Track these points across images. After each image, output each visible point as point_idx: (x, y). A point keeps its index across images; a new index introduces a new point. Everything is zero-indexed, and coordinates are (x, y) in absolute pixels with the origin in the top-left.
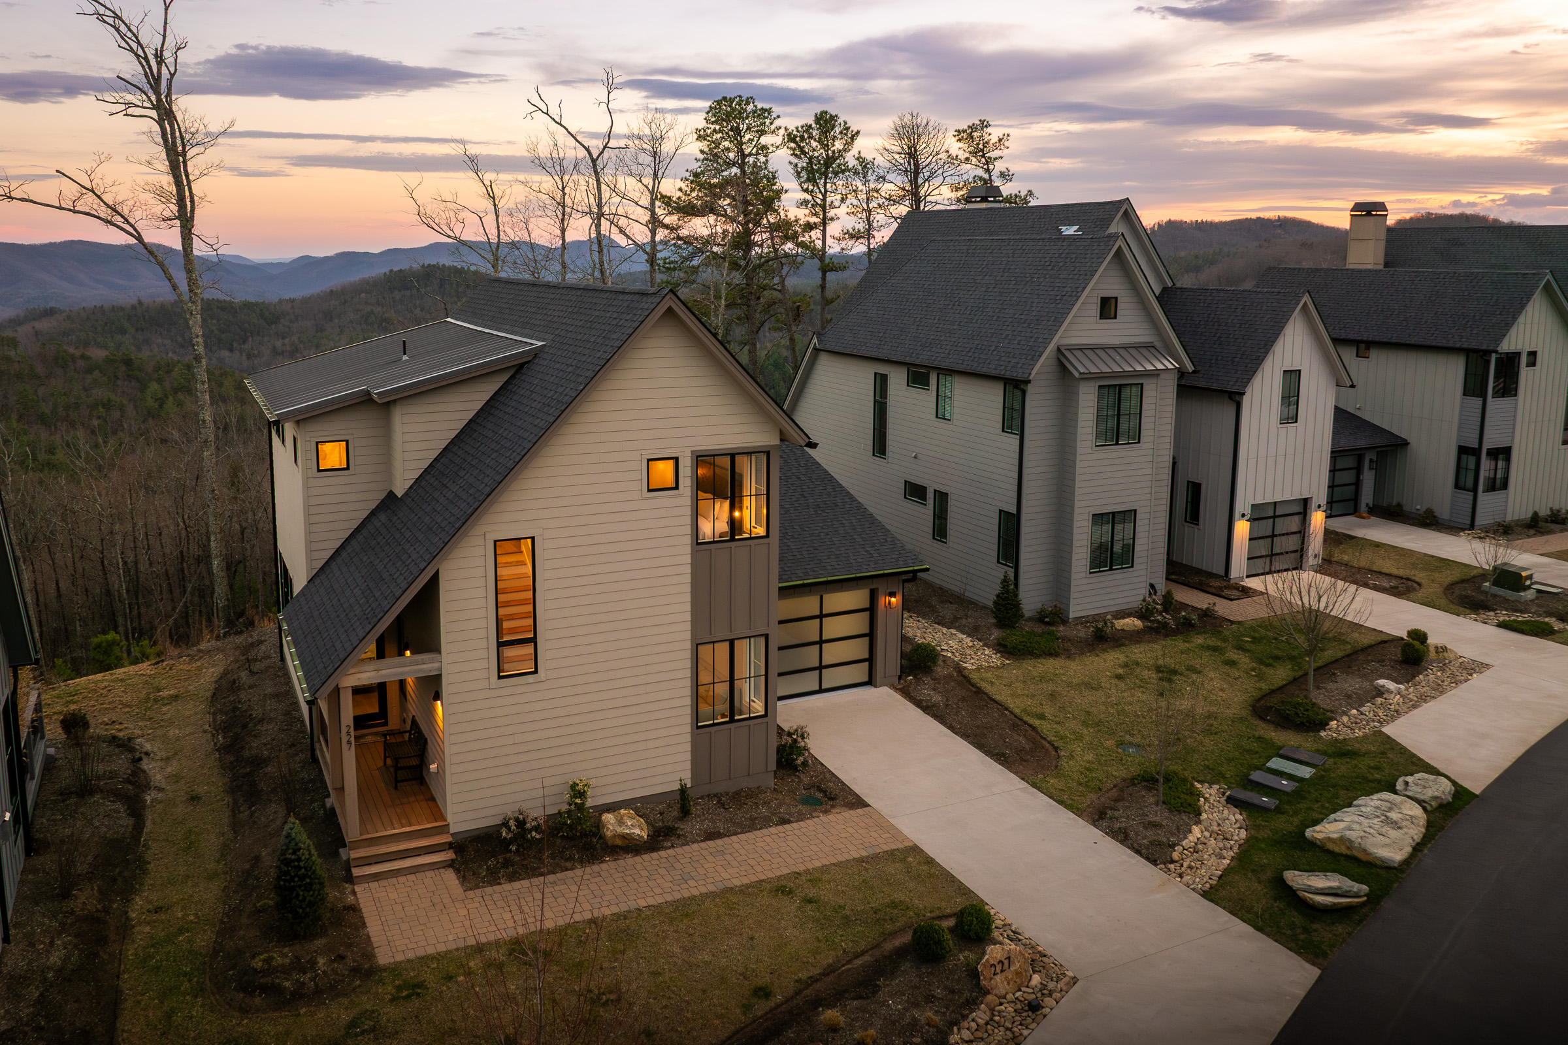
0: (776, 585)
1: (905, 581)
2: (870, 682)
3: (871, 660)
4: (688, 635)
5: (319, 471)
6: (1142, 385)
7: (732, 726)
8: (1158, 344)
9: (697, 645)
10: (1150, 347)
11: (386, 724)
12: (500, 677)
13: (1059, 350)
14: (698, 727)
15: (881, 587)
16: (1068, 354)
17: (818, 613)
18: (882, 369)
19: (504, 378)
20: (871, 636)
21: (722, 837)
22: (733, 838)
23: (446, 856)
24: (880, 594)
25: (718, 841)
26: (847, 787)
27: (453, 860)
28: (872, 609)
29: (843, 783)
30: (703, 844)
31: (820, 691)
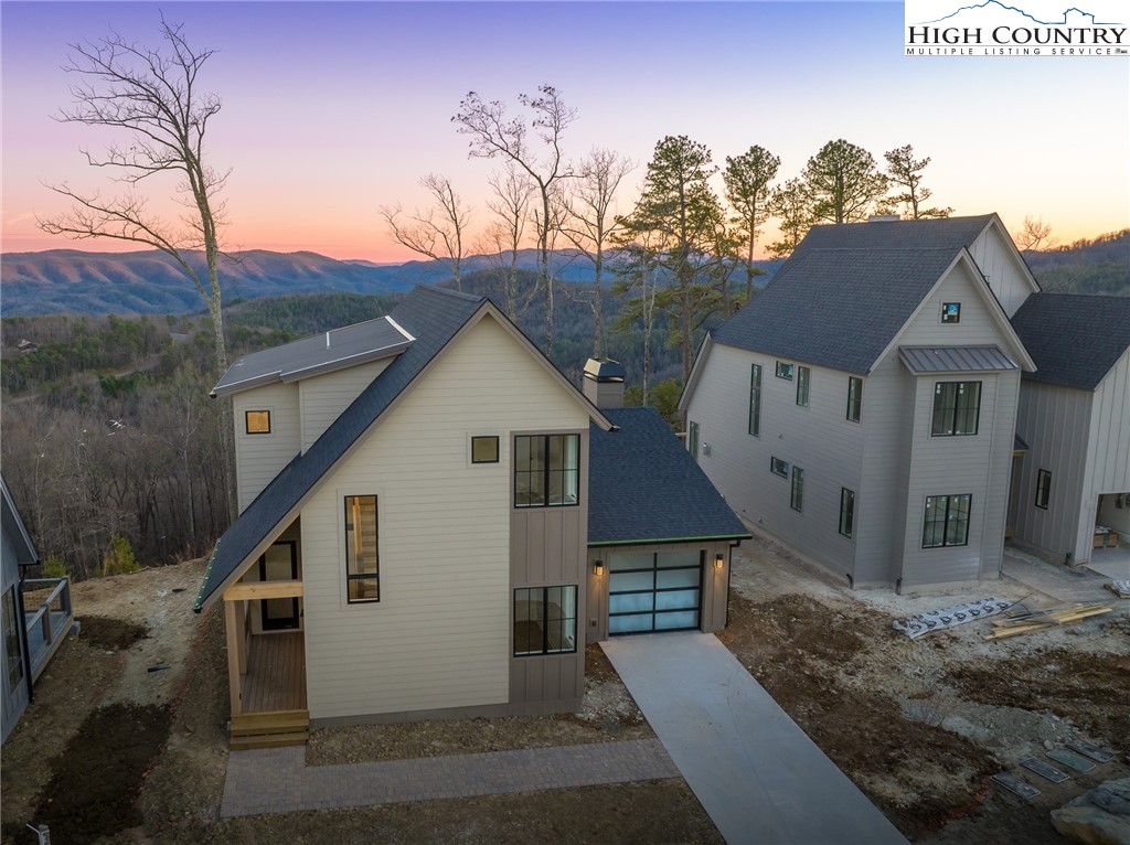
1: (732, 546)
2: (698, 627)
3: (699, 609)
4: (507, 581)
5: (248, 433)
6: (981, 383)
7: (545, 657)
8: (1002, 346)
9: (515, 590)
10: (993, 349)
11: (298, 627)
12: (349, 603)
13: (899, 349)
14: (515, 656)
15: (711, 550)
16: (907, 353)
17: (652, 566)
18: (759, 359)
19: (384, 366)
20: (700, 588)
21: (522, 748)
22: (532, 750)
23: (303, 736)
24: (709, 555)
25: (516, 752)
26: (645, 719)
27: (307, 740)
28: (702, 567)
29: (642, 715)
30: (504, 753)
31: (654, 631)
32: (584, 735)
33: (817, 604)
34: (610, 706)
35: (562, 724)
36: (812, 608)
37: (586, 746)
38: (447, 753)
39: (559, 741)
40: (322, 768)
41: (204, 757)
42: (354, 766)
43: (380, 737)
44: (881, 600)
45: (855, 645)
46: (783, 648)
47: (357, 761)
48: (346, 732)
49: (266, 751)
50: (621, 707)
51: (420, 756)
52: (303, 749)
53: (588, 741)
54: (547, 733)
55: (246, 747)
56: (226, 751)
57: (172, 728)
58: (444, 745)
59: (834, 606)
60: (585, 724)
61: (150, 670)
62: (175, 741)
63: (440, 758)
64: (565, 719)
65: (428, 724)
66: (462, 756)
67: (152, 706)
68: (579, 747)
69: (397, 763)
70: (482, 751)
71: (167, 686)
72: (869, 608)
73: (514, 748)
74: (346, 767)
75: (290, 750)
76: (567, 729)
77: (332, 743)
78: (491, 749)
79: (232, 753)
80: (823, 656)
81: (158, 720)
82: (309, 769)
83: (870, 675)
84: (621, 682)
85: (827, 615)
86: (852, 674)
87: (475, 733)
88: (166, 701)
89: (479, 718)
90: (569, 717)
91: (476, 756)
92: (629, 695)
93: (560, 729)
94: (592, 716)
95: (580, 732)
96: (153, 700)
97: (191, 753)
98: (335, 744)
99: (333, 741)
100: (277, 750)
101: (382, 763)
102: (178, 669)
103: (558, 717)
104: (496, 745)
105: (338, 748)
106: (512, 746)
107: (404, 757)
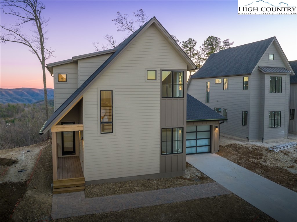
0: (185, 120)
1: (220, 123)
2: (210, 152)
3: (210, 145)
4: (159, 126)
5: (58, 82)
6: (282, 77)
7: (172, 155)
8: (285, 68)
9: (162, 129)
11: (75, 154)
12: (101, 133)
13: (259, 67)
14: (162, 155)
15: (214, 124)
16: (261, 68)
17: (195, 131)
18: (208, 81)
20: (210, 138)
21: (169, 188)
22: (173, 188)
23: (83, 188)
24: (213, 126)
25: (168, 189)
26: (208, 177)
27: (85, 189)
28: (211, 131)
29: (206, 176)
30: (163, 190)
31: (196, 153)
32: (190, 183)
33: (242, 145)
34: (193, 174)
35: (180, 180)
36: (241, 146)
37: (193, 186)
38: (141, 191)
39: (181, 185)
40: (93, 198)
41: (42, 197)
42: (106, 197)
43: (113, 187)
44: (259, 144)
45: (261, 155)
46: (239, 156)
47: (107, 195)
48: (99, 186)
49: (68, 194)
50: (197, 174)
51: (131, 192)
52: (83, 192)
53: (193, 184)
54: (176, 183)
55: (60, 193)
56: (51, 194)
57: (28, 189)
58: (139, 188)
59: (247, 146)
60: (188, 179)
61: (19, 172)
62: (29, 193)
63: (140, 193)
64: (180, 178)
65: (130, 182)
66: (148, 192)
67: (19, 182)
68: (191, 186)
69: (123, 195)
70: (155, 189)
71: (25, 176)
72: (257, 146)
73: (167, 188)
74: (102, 197)
75: (78, 193)
76: (183, 181)
77: (95, 190)
78: (158, 189)
79: (54, 195)
80: (253, 158)
81: (22, 187)
82: (88, 199)
83: (271, 162)
84: (193, 167)
85: (246, 148)
86: (265, 162)
87: (150, 184)
88: (25, 181)
89: (149, 179)
90: (181, 178)
91: (153, 191)
92: (198, 170)
93: (180, 181)
94: (189, 177)
95: (188, 182)
96: (20, 180)
97: (36, 196)
98: (96, 190)
99: (95, 189)
100: (73, 193)
101: (117, 196)
102: (29, 171)
103: (177, 178)
104: (159, 187)
105: (98, 191)
106: (165, 187)
107: (125, 193)
